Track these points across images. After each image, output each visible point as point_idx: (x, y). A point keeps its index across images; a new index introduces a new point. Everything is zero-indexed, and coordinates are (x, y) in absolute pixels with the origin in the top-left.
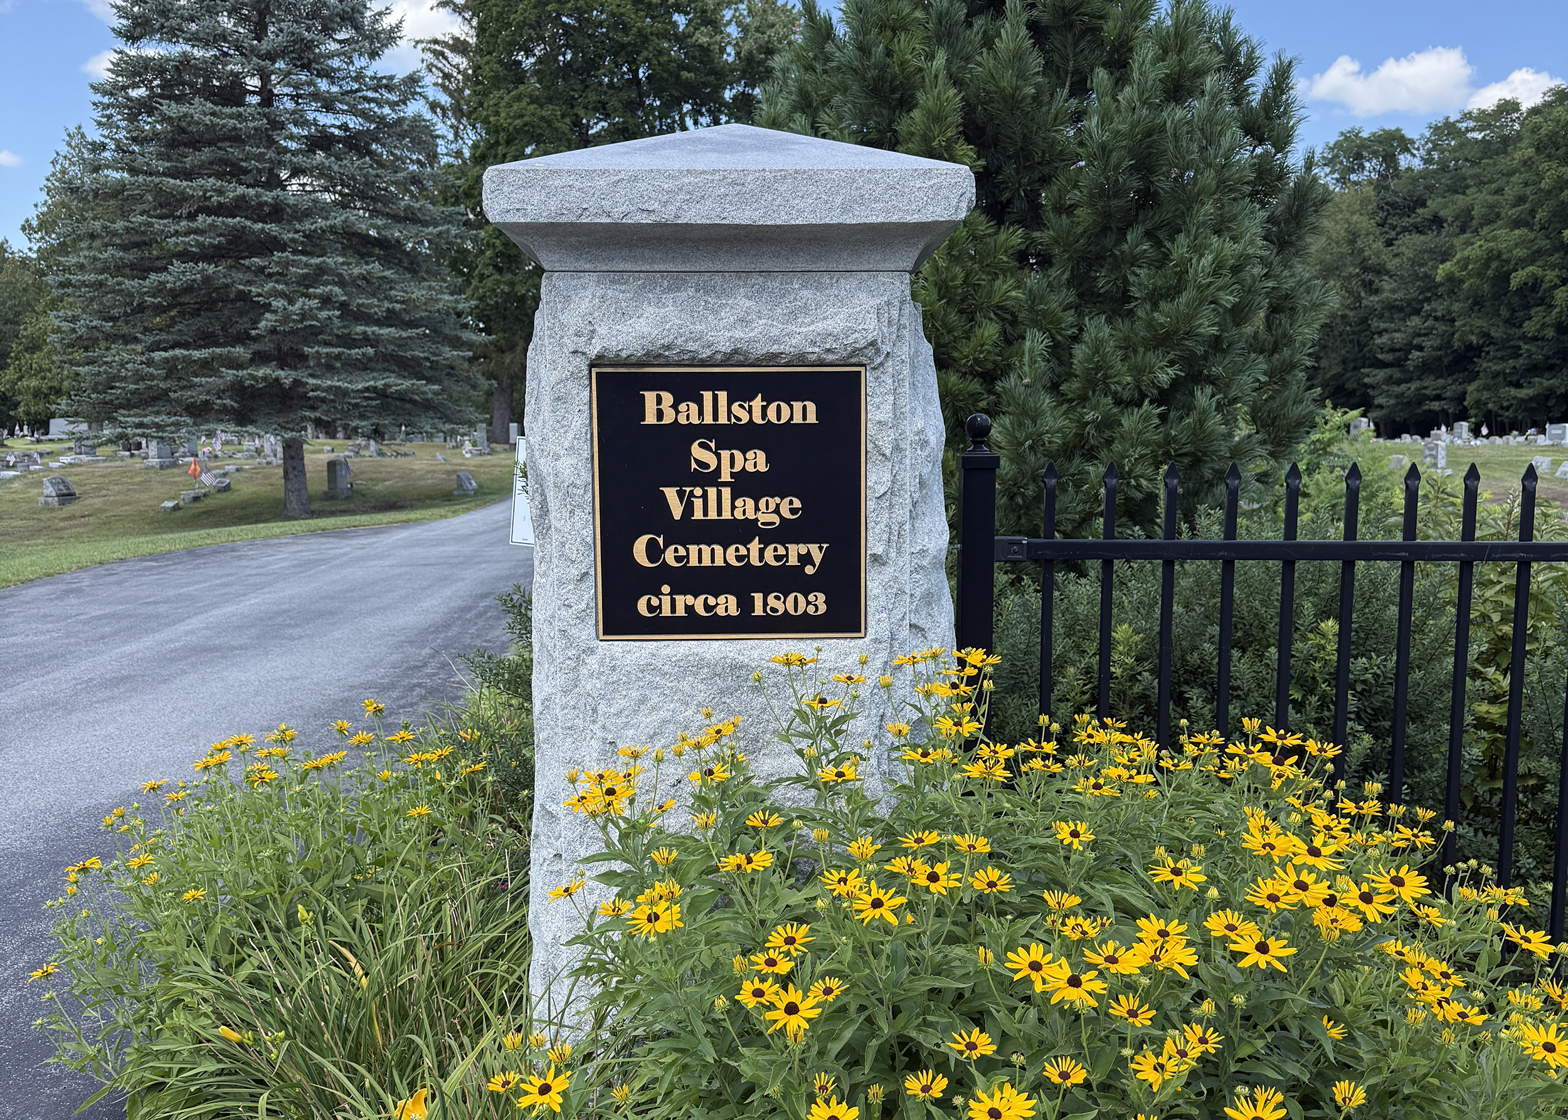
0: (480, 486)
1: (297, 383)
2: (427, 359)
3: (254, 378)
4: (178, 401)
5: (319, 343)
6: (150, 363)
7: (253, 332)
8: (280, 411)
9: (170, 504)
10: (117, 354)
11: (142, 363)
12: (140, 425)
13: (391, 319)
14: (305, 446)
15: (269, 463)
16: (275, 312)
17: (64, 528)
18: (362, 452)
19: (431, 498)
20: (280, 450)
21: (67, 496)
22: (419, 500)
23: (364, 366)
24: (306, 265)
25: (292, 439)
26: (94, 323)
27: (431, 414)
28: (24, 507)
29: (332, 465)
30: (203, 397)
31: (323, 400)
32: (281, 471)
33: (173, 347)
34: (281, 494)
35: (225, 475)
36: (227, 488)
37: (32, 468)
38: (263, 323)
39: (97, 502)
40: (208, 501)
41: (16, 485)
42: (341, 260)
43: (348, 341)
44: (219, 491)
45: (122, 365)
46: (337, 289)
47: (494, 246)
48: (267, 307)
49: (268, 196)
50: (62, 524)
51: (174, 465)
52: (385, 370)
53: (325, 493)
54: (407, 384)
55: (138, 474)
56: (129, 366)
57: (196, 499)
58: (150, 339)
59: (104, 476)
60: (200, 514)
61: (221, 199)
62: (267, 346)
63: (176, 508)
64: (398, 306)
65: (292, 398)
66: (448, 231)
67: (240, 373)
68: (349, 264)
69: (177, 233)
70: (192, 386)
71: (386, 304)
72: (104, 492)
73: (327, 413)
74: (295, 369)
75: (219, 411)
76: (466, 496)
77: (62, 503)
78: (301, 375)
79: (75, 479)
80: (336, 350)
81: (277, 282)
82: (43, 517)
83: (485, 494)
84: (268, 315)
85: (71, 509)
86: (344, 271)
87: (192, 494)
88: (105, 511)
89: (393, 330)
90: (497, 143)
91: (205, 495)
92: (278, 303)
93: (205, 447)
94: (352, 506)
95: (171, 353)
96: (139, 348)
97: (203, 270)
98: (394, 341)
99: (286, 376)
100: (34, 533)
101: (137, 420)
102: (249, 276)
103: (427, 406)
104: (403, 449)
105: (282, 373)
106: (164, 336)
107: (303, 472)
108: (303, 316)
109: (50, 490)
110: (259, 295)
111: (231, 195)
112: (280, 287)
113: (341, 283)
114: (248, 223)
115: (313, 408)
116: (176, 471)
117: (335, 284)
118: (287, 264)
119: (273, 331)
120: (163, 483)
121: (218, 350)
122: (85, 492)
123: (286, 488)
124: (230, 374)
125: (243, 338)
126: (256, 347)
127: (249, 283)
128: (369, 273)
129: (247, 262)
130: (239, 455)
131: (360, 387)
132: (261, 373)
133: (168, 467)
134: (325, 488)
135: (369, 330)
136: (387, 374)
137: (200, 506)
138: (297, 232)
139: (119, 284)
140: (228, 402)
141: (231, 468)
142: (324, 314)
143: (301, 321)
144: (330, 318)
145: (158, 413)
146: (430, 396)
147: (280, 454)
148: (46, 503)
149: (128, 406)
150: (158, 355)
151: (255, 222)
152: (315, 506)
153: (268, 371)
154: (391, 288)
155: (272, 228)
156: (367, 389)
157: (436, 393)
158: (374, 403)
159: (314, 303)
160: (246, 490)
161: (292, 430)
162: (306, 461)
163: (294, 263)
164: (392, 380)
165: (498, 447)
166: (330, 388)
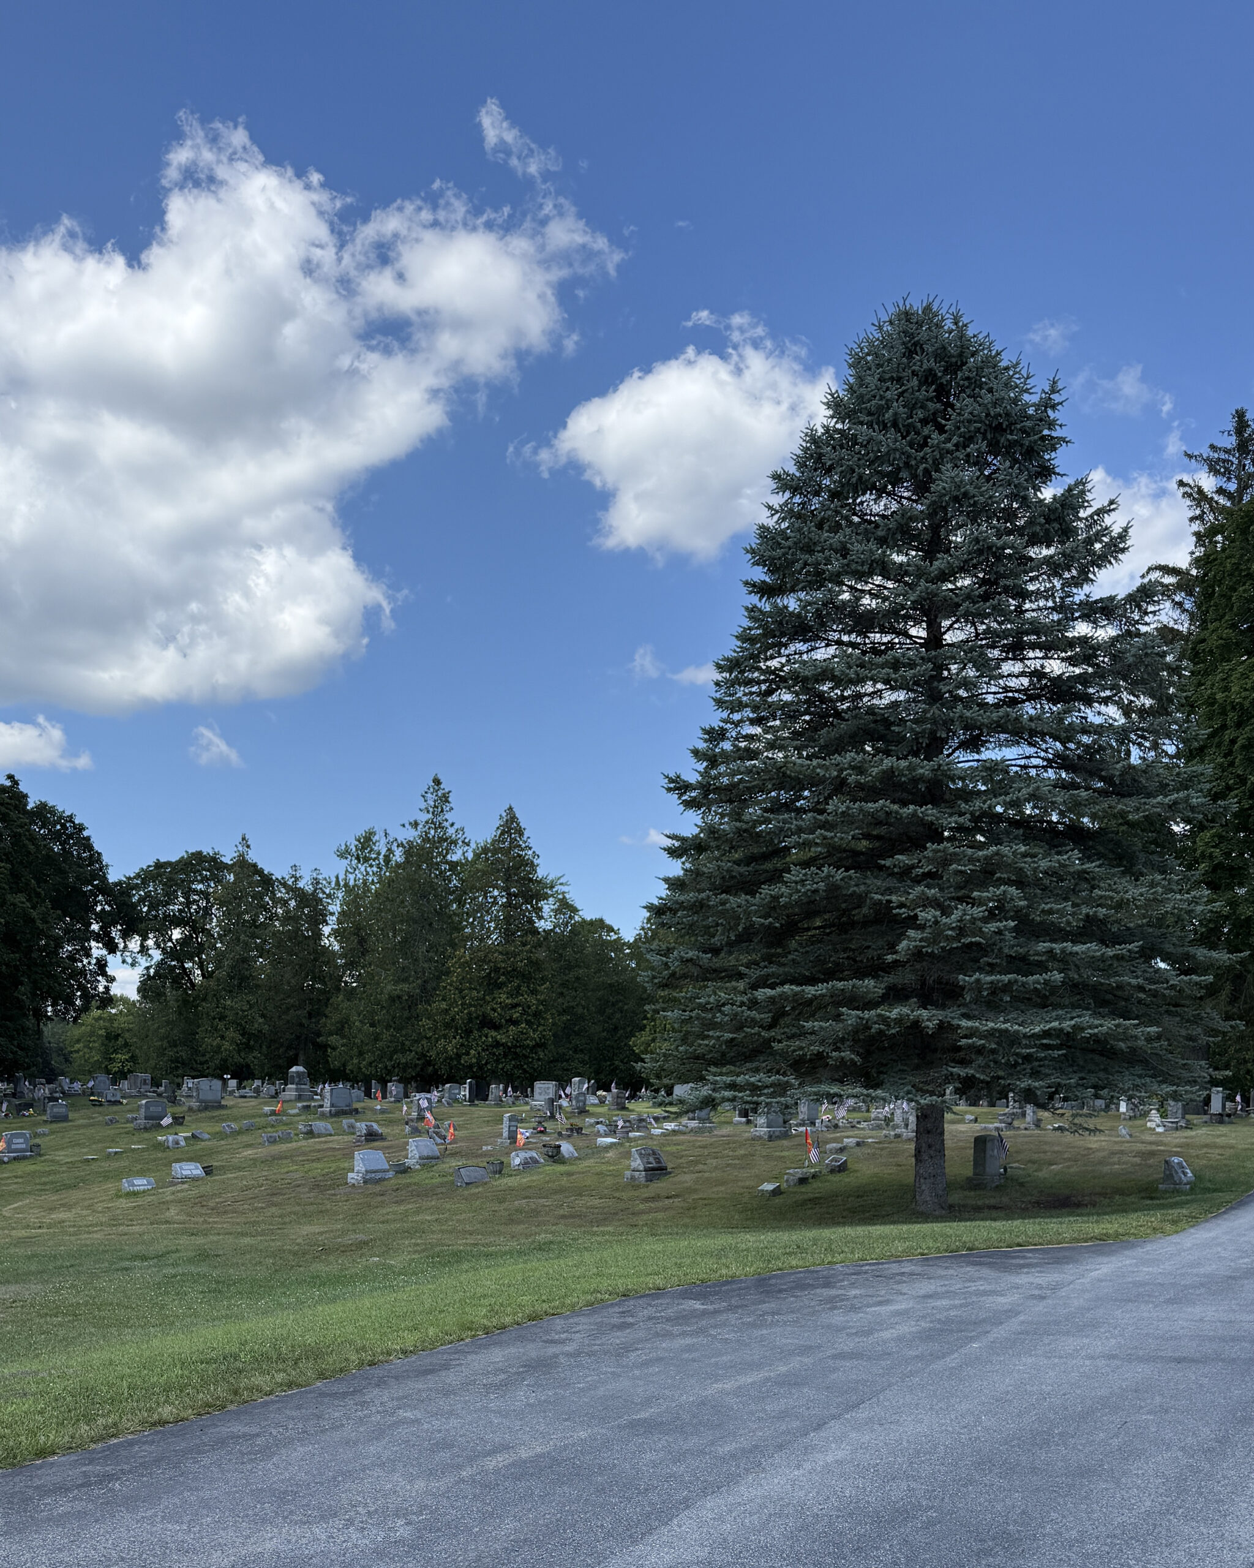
0: (1198, 1177)
1: (944, 1027)
2: (1141, 988)
3: (884, 1020)
4: (784, 1055)
5: (980, 969)
6: (753, 1004)
7: (890, 958)
8: (917, 1067)
9: (769, 1187)
10: (712, 993)
11: (742, 1004)
12: (732, 1086)
13: (1091, 929)
14: (948, 1116)
15: (898, 1136)
16: (922, 927)
17: (642, 1212)
18: (1016, 1123)
19: (1121, 1192)
20: (912, 1119)
21: (657, 1171)
22: (1104, 1195)
23: (1043, 1000)
24: (972, 860)
25: (932, 1106)
26: (690, 954)
27: (1138, 1070)
28: (609, 1181)
29: (981, 1142)
30: (815, 1049)
31: (980, 1051)
32: (913, 1146)
33: (782, 984)
34: (910, 1179)
35: (841, 1150)
36: (842, 1168)
37: (631, 1135)
38: (904, 944)
39: (687, 1179)
40: (815, 1184)
41: (610, 1154)
42: (1023, 849)
43: (1022, 964)
44: (832, 1171)
45: (719, 1006)
46: (1013, 891)
47: (1211, 856)
48: (912, 922)
49: (925, 769)
50: (642, 1206)
51: (786, 1135)
52: (1074, 1006)
53: (969, 1179)
54: (1107, 1025)
55: (742, 1145)
56: (726, 1009)
57: (803, 1181)
58: (755, 974)
59: (704, 1147)
60: (804, 1203)
61: (862, 779)
62: (906, 978)
63: (776, 1192)
64: (1102, 911)
65: (935, 1051)
66: (1187, 799)
67: (867, 1014)
68: (1033, 856)
69: (800, 830)
70: (803, 1034)
71: (1085, 910)
72: (700, 1167)
73: (983, 1068)
74: (943, 1007)
75: (836, 1068)
76: (1179, 1192)
77: (649, 1180)
78: (952, 1015)
79: (673, 1149)
80: (1006, 978)
81: (928, 886)
82: (624, 1195)
83: (1208, 1190)
84: (911, 933)
85: (660, 1186)
86: (1026, 865)
87: (799, 1173)
88: (695, 1191)
89: (1093, 946)
90: (1224, 727)
91: (814, 1176)
92: (927, 915)
93: (825, 1113)
94: (1005, 1200)
95: (779, 990)
96: (741, 985)
97: (829, 876)
98: (1094, 963)
99: (929, 1017)
100: (605, 1218)
101: (728, 1079)
102: (892, 882)
103: (1134, 1059)
104: (1091, 1123)
105: (925, 1013)
106: (773, 969)
107: (941, 1151)
108: (961, 931)
109: (637, 1163)
110: (901, 905)
111: (875, 771)
112: (932, 892)
113: (1020, 884)
114: (895, 807)
115: (963, 1063)
116: (785, 1143)
117: (1009, 882)
118: (946, 862)
119: (918, 955)
120: (768, 1157)
121: (840, 985)
122: (679, 1167)
123: (917, 1174)
124: (851, 1016)
125: (876, 969)
126: (890, 979)
127: (889, 891)
128: (1062, 866)
129: (888, 862)
130: (864, 1125)
131: (1037, 1029)
132: (894, 1013)
133: (778, 1138)
134: (969, 1171)
135: (1057, 947)
136: (1078, 1012)
137: (808, 1190)
138: (961, 814)
139: (723, 903)
140: (847, 1054)
141: (850, 1141)
142: (993, 926)
143: (957, 938)
144: (999, 932)
145: (757, 1070)
146: (1141, 1043)
147: (913, 1126)
148: (633, 1178)
149: (721, 1061)
150: (763, 993)
151: (904, 804)
152: (955, 1198)
153: (906, 1010)
154: (1093, 887)
155: (929, 812)
156: (1046, 1034)
157: (1149, 1039)
158: (1056, 1053)
159: (978, 912)
160: (866, 1171)
161: (932, 1093)
162: (946, 1136)
163: (955, 858)
164: (1086, 1019)
165: (1195, 1119)
166: (991, 1033)
